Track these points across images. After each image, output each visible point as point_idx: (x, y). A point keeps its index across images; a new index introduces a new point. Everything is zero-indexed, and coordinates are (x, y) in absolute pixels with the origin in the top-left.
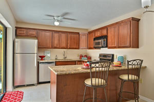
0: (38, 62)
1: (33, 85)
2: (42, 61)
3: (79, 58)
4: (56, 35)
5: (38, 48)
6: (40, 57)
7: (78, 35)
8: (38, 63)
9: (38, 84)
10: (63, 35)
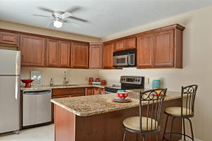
0: (21, 91)
1: (12, 133)
2: (27, 89)
3: (87, 82)
4: (52, 45)
5: (22, 66)
6: (23, 81)
7: (87, 47)
8: (21, 93)
9: (20, 130)
10: (64, 46)
